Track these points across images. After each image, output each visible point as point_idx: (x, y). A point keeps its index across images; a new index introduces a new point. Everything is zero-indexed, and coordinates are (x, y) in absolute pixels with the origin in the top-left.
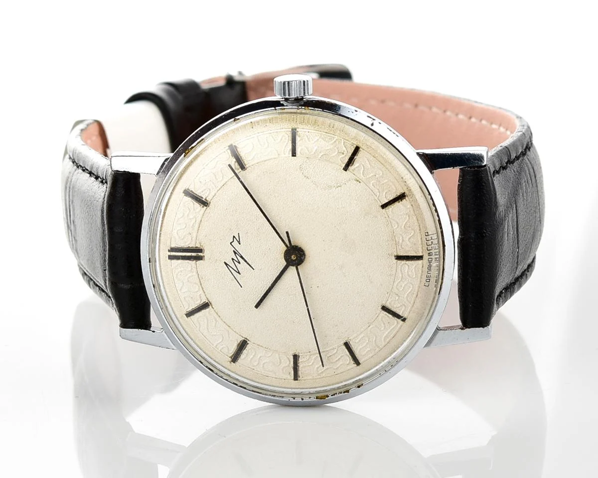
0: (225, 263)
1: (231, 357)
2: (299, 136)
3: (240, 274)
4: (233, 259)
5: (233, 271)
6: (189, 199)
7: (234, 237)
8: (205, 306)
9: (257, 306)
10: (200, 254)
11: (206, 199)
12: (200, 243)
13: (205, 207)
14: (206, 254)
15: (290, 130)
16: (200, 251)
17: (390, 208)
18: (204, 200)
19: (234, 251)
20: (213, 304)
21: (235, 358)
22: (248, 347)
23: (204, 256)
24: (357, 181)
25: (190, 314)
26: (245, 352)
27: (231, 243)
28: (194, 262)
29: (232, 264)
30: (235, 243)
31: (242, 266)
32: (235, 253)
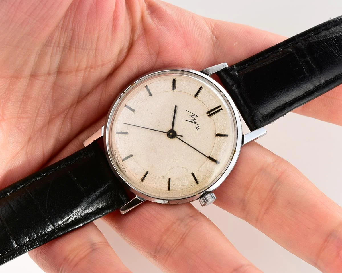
0: (197, 116)
1: (176, 81)
2: (194, 182)
3: (189, 115)
4: (195, 119)
6: (225, 133)
7: (199, 128)
8: (196, 95)
9: (176, 106)
10: (209, 114)
11: (218, 137)
12: (211, 119)
13: (216, 134)
14: (207, 115)
15: (199, 182)
16: (209, 116)
17: (144, 173)
18: (219, 136)
19: (196, 123)
20: (194, 97)
21: (174, 81)
22: (171, 88)
23: (207, 114)
24: (163, 177)
25: (201, 88)
26: (172, 86)
27: (199, 125)
28: (210, 110)
29: (194, 117)
30: (197, 126)
31: (190, 119)
32: (195, 122)
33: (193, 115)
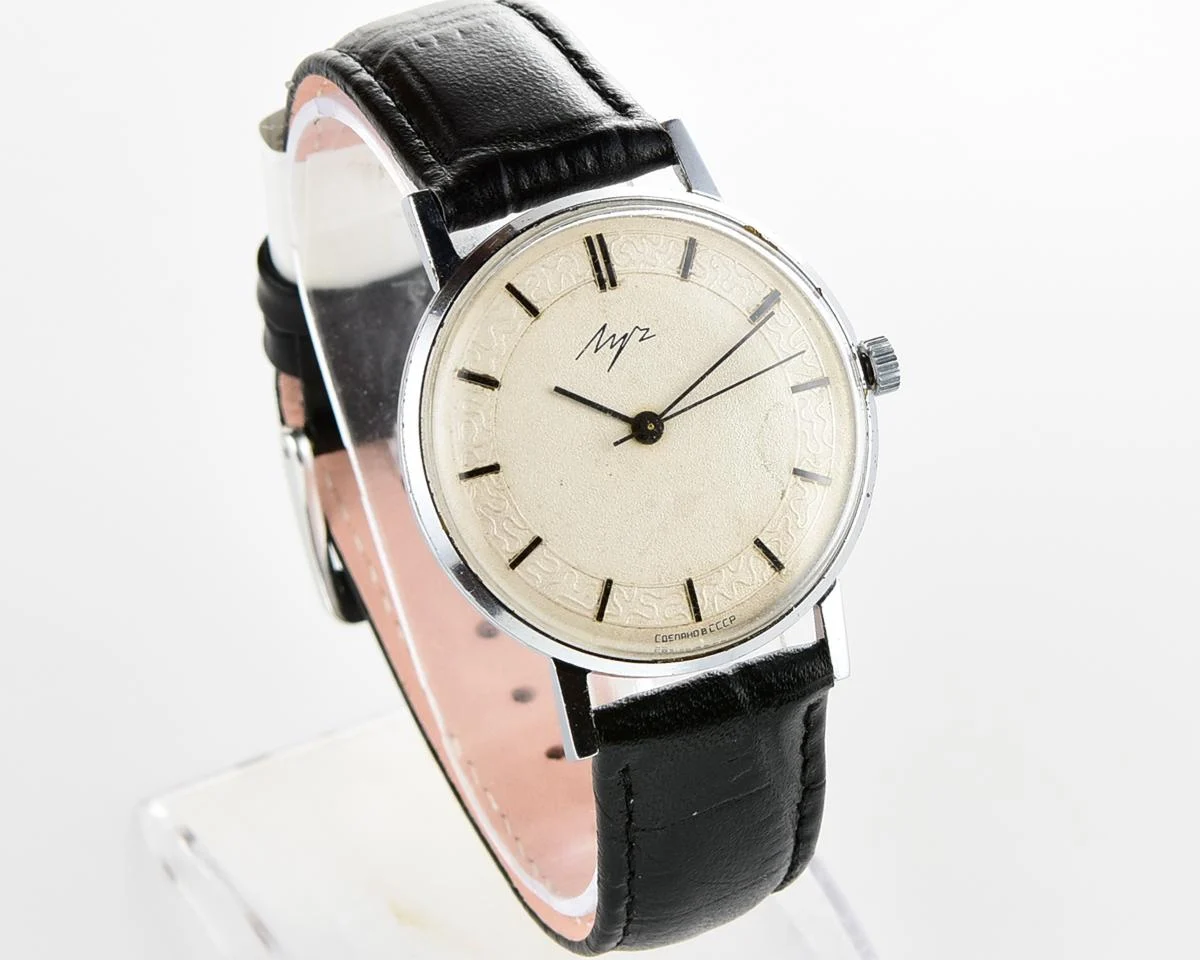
0: (604, 328)
1: (466, 369)
2: (822, 391)
3: (596, 351)
4: (614, 336)
5: (597, 339)
7: (648, 330)
8: (533, 311)
9: (557, 390)
10: (608, 284)
11: (691, 273)
12: (623, 281)
13: (679, 276)
14: (610, 293)
15: (826, 376)
16: (613, 283)
17: (757, 553)
18: (690, 271)
19: (626, 334)
20: (539, 321)
21: (466, 376)
22: (488, 391)
23: (606, 291)
25: (510, 288)
26: (480, 388)
27: (637, 327)
28: (595, 278)
29: (606, 337)
30: (639, 334)
31: (608, 353)
32: (624, 337)
33: (599, 336)
